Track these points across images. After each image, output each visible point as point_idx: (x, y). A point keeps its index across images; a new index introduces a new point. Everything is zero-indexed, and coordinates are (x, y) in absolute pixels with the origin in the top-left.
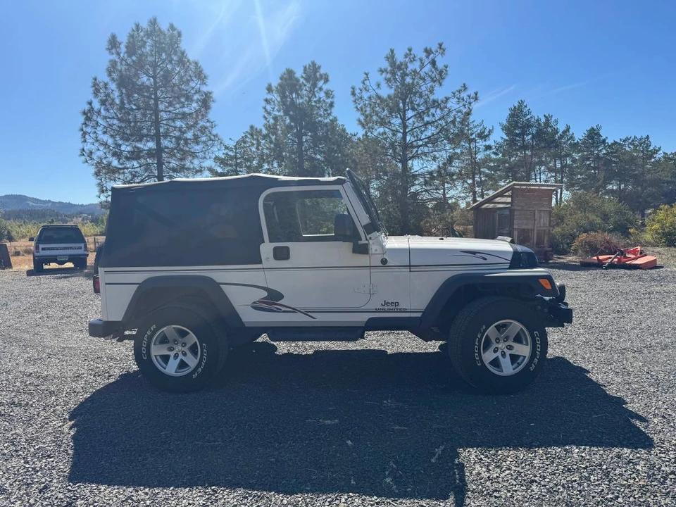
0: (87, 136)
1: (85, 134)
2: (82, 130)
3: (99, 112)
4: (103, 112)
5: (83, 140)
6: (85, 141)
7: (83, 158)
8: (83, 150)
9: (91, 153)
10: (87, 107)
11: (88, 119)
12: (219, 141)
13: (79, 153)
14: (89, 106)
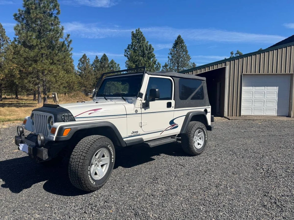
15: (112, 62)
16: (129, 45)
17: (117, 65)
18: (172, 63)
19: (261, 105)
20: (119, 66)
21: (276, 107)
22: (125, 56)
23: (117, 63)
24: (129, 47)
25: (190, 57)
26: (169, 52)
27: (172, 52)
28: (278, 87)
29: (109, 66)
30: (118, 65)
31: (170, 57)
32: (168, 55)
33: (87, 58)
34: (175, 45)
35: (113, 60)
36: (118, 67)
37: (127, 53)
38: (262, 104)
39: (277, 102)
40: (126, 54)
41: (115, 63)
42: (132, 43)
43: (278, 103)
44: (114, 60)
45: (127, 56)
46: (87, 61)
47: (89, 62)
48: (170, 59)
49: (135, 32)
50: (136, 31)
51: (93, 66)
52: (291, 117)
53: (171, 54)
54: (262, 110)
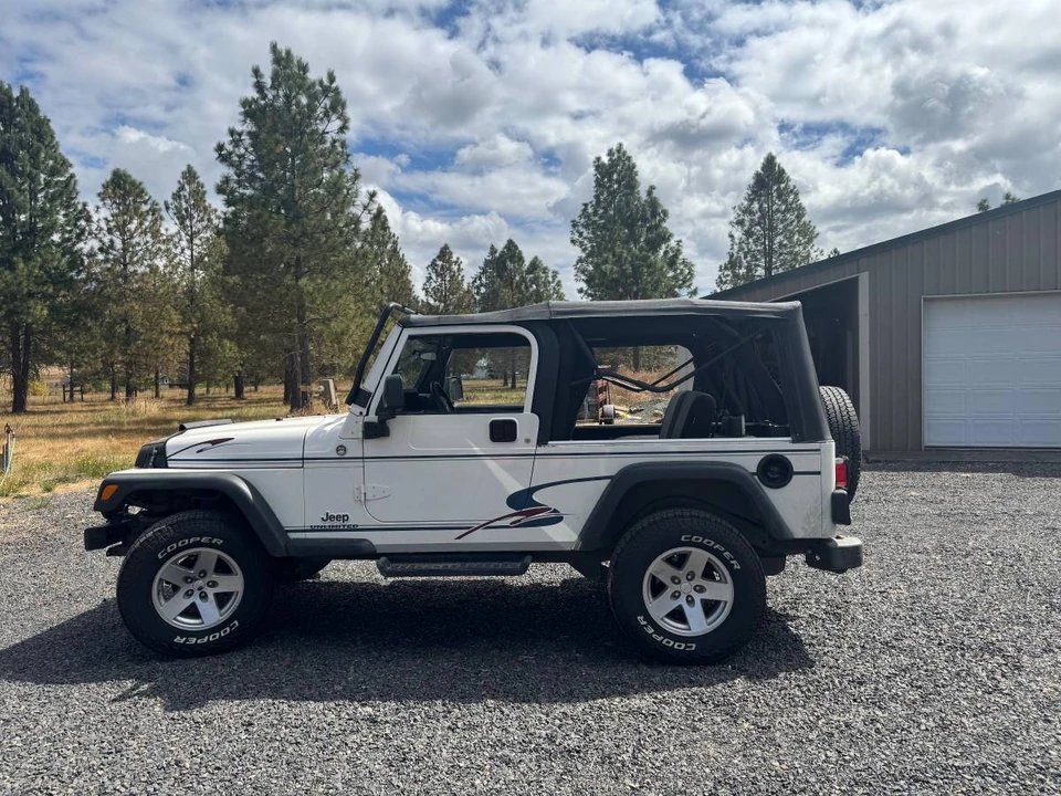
15: (535, 265)
16: (586, 205)
17: (550, 274)
18: (745, 257)
20: (559, 277)
22: (573, 242)
23: (552, 268)
24: (585, 210)
25: (816, 231)
26: (733, 217)
27: (741, 217)
29: (523, 279)
30: (555, 274)
31: (738, 233)
32: (730, 228)
33: (454, 259)
34: (753, 192)
35: (536, 258)
36: (554, 280)
37: (581, 234)
40: (576, 236)
41: (545, 270)
42: (597, 197)
44: (540, 258)
45: (581, 244)
46: (455, 268)
47: (459, 270)
48: (737, 241)
49: (605, 159)
50: (610, 153)
51: (480, 279)
53: (740, 223)
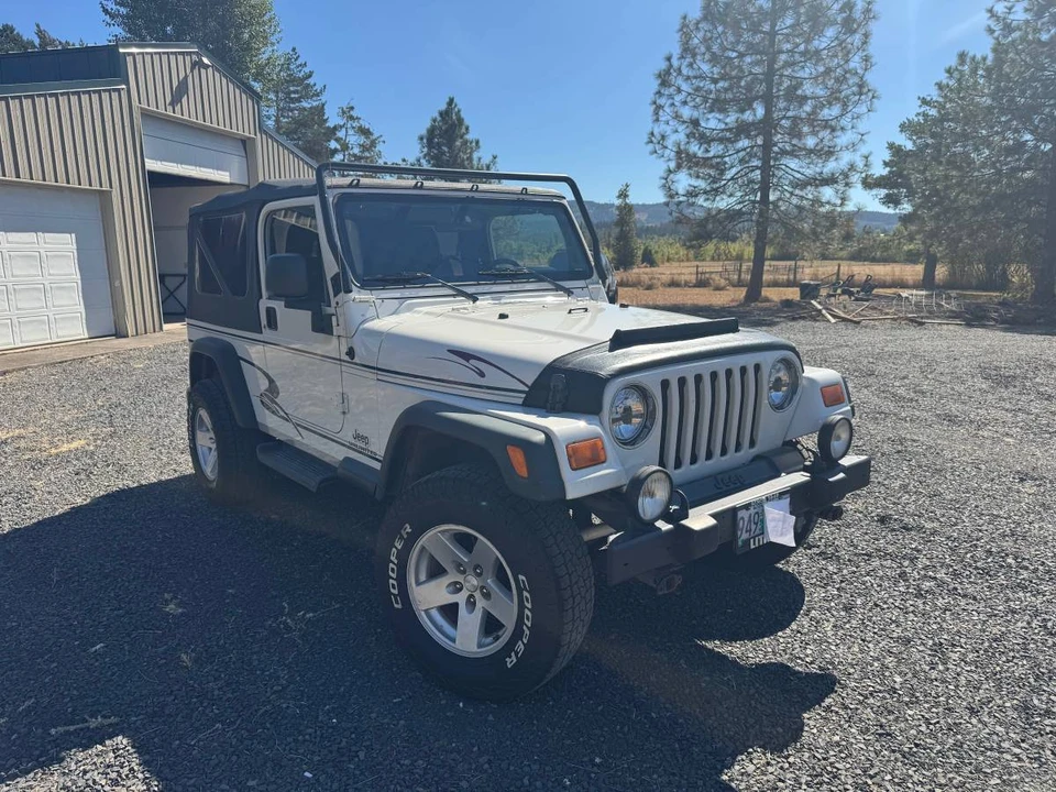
0: (661, 113)
1: (659, 108)
2: (655, 103)
3: (679, 71)
4: (685, 71)
5: (655, 118)
6: (657, 120)
7: (651, 146)
8: (652, 134)
9: (663, 137)
10: (663, 65)
11: (664, 83)
12: (870, 94)
13: (646, 140)
14: (667, 63)
19: (37, 305)
21: (82, 308)
28: (73, 235)
38: (40, 299)
39: (80, 289)
43: (83, 293)
52: (126, 336)
54: (42, 322)
